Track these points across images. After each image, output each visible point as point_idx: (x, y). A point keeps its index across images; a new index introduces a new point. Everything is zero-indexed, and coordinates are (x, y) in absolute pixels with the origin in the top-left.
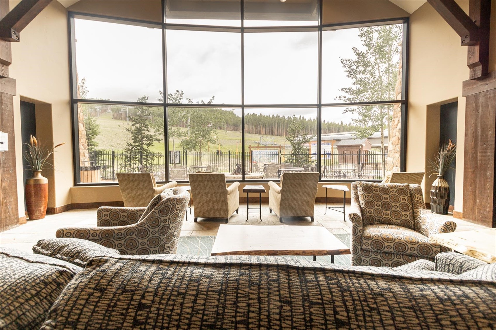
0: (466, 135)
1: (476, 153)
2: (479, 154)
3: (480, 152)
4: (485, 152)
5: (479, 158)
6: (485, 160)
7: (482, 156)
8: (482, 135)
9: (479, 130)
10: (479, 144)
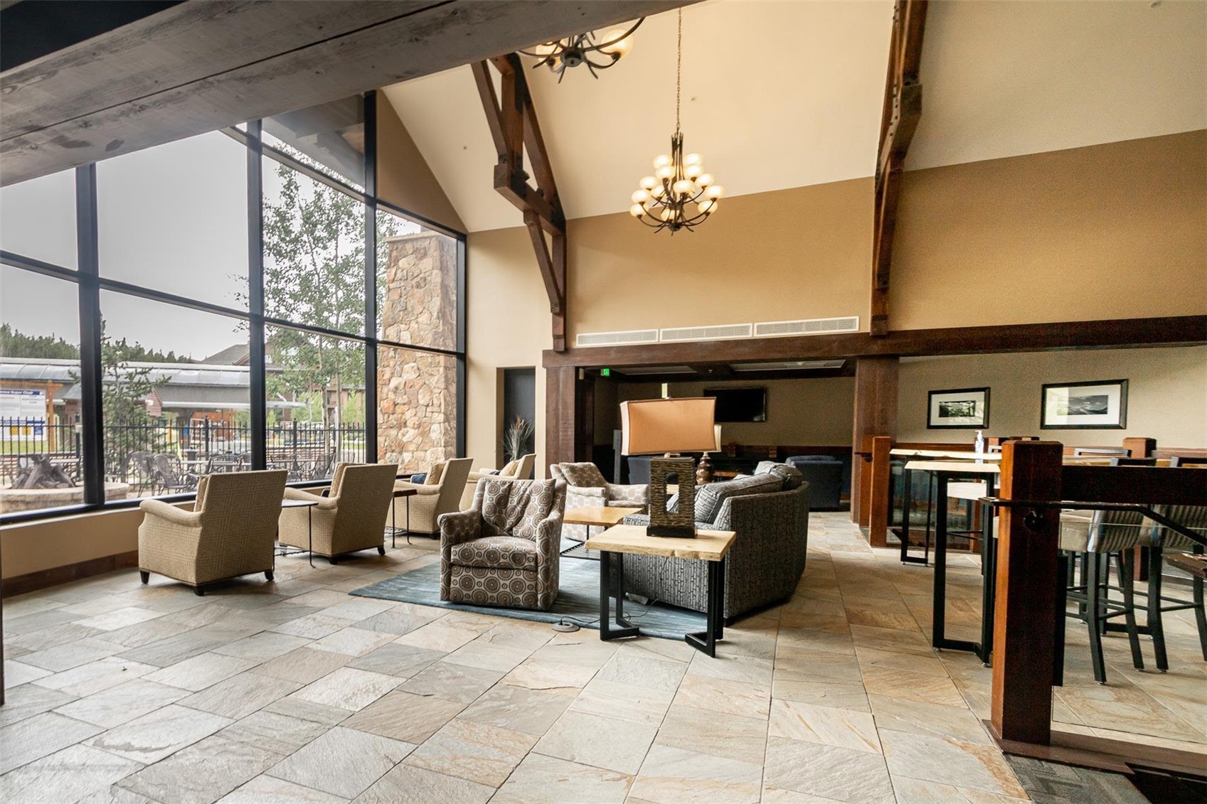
0: (547, 412)
1: (557, 432)
2: (561, 433)
3: (562, 431)
4: (567, 431)
5: (561, 438)
6: (566, 440)
7: (563, 436)
8: (563, 414)
9: (560, 407)
10: (561, 422)
